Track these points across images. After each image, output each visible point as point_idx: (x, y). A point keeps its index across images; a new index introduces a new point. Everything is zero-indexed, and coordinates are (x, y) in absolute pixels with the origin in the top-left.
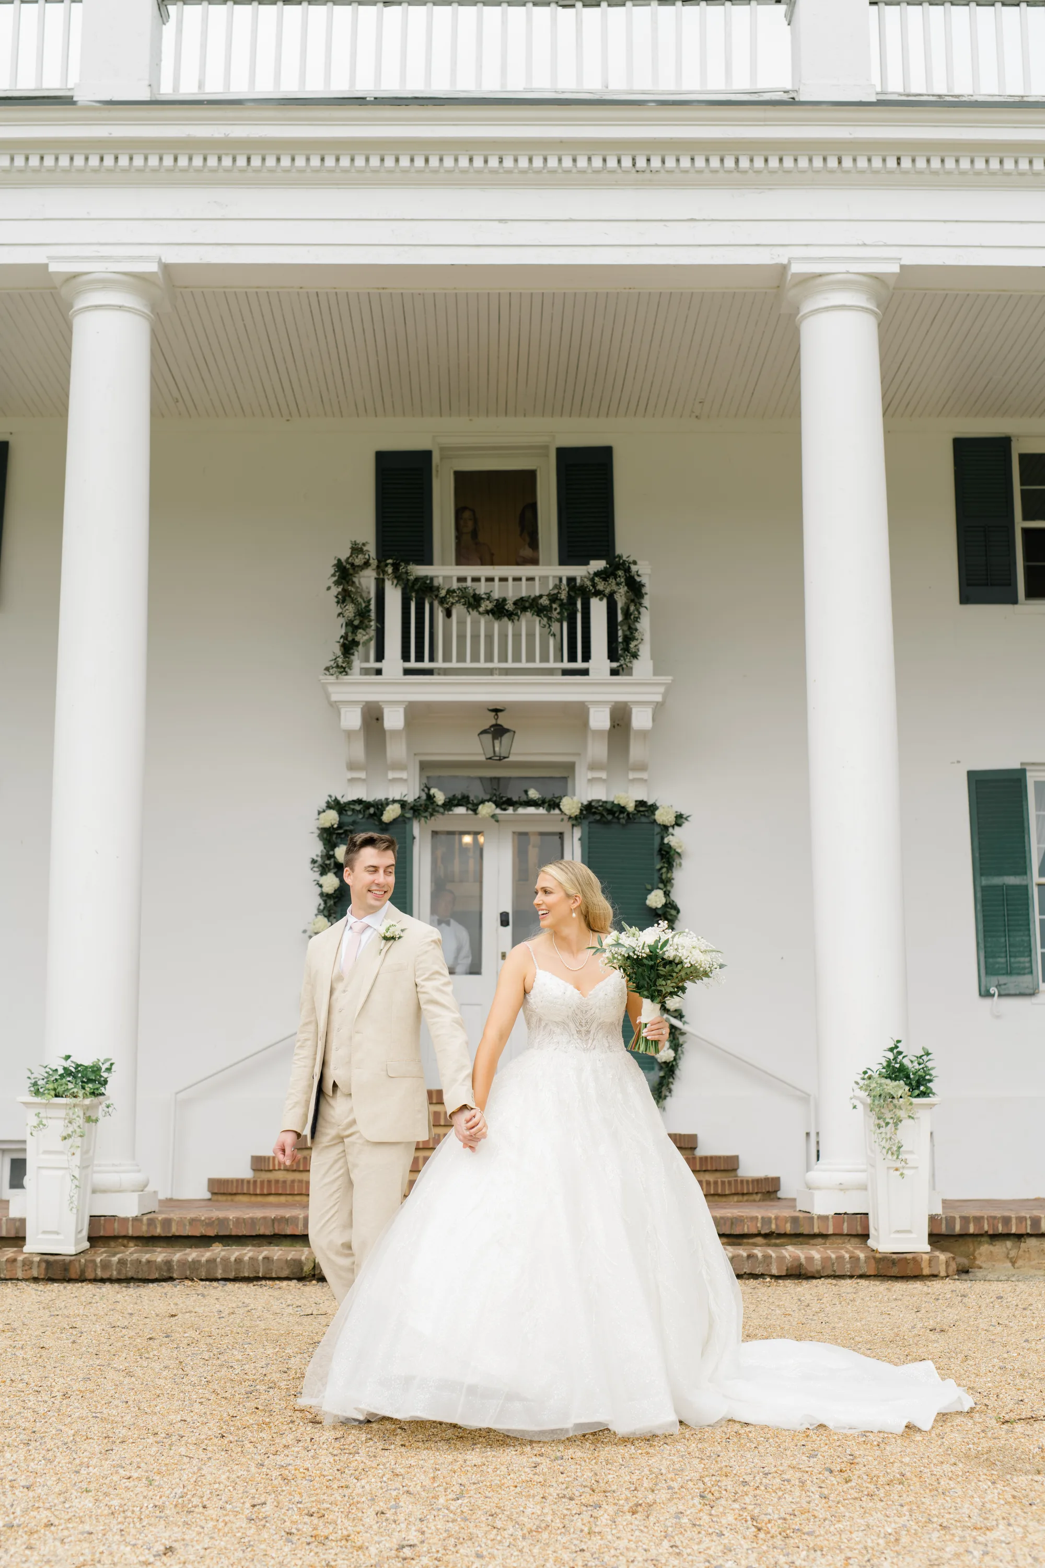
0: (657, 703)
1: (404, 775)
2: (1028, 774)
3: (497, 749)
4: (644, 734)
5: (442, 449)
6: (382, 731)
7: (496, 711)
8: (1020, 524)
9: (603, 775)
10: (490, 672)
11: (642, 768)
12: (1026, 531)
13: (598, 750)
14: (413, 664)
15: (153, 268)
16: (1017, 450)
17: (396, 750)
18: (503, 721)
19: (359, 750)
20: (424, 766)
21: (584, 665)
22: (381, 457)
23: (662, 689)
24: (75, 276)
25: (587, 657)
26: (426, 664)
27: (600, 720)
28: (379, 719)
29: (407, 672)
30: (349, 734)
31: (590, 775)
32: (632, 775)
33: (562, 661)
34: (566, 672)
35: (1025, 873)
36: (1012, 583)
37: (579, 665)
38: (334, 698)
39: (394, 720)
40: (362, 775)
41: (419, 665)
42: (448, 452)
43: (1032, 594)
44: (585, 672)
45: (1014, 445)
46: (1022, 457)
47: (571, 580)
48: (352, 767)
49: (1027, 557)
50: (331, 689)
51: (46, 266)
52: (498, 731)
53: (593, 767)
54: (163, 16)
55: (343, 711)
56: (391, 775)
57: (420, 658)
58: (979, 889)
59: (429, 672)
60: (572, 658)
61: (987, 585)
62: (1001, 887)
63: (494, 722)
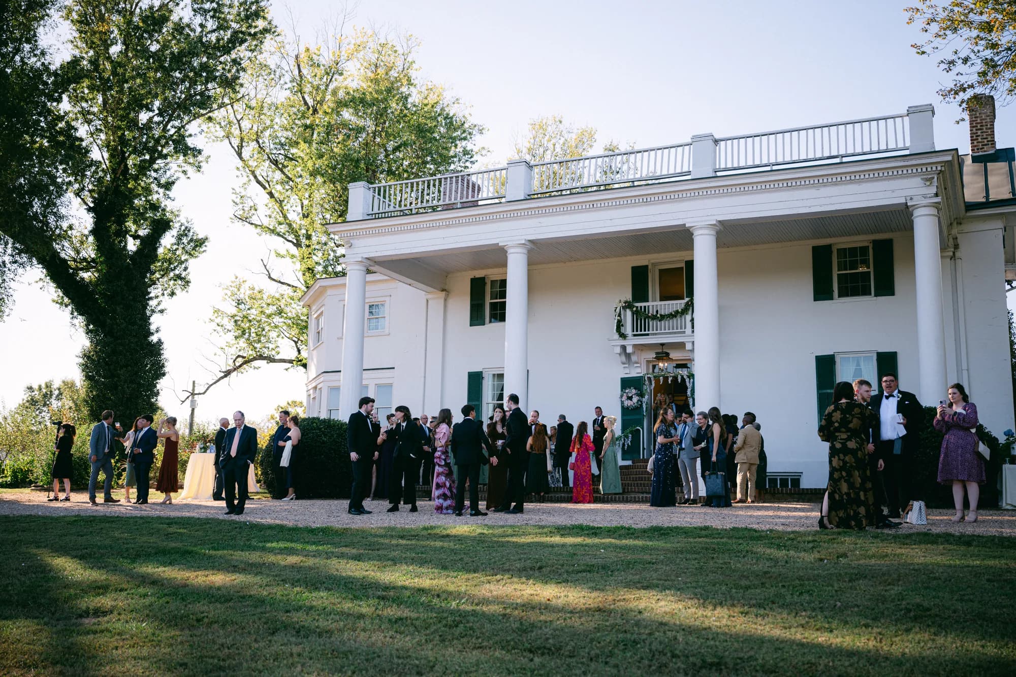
1: (639, 365)
2: (836, 356)
5: (651, 264)
8: (836, 273)
12: (838, 275)
14: (635, 333)
15: (526, 241)
17: (634, 358)
19: (623, 358)
20: (647, 362)
21: (685, 330)
22: (633, 268)
24: (506, 245)
25: (685, 328)
26: (639, 333)
27: (689, 347)
28: (626, 350)
29: (632, 336)
30: (618, 354)
33: (678, 329)
34: (679, 333)
36: (832, 293)
37: (683, 330)
38: (612, 345)
39: (629, 350)
40: (627, 366)
41: (637, 333)
42: (654, 265)
43: (840, 296)
44: (685, 333)
45: (834, 247)
46: (838, 250)
48: (624, 364)
49: (839, 283)
50: (611, 342)
51: (499, 244)
55: (615, 348)
56: (636, 365)
57: (637, 331)
58: (819, 394)
59: (640, 335)
60: (681, 329)
61: (822, 294)
62: (825, 393)
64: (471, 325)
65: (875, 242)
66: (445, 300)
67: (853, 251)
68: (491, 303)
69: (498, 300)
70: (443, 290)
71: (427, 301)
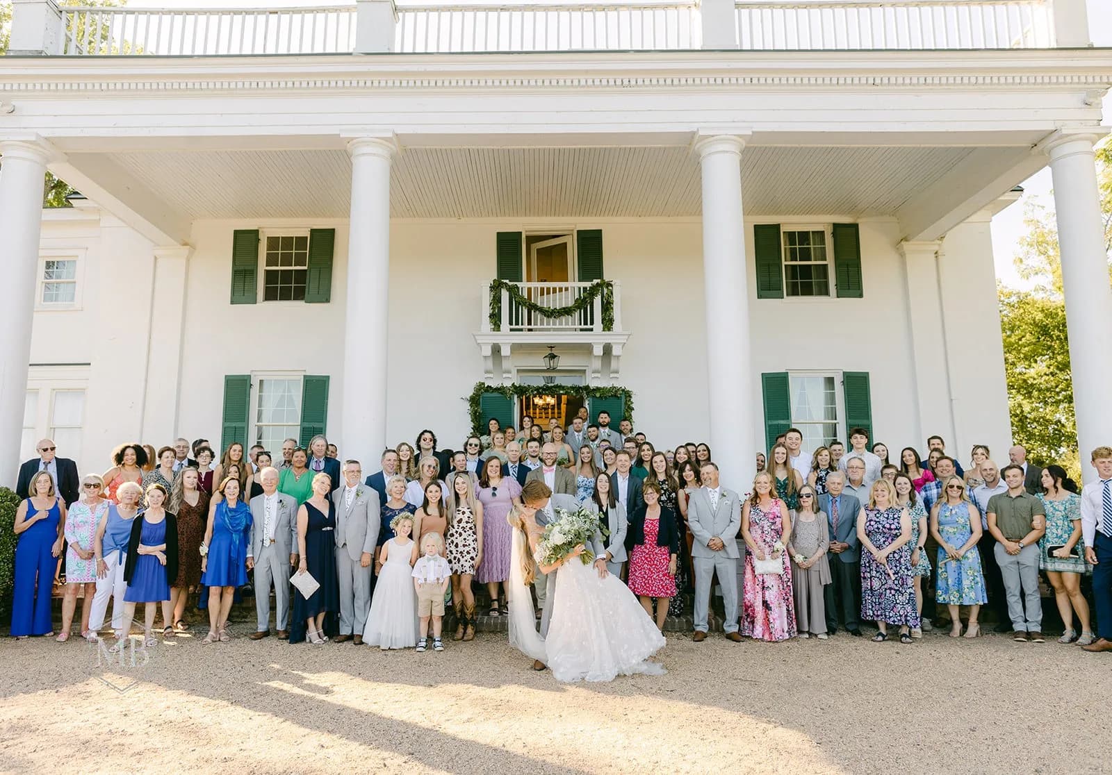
0: (625, 343)
1: (509, 375)
2: (789, 374)
3: (552, 364)
4: (618, 357)
5: (526, 231)
6: (501, 357)
7: (552, 347)
8: (784, 263)
9: (599, 375)
10: (548, 330)
11: (617, 372)
12: (786, 266)
13: (597, 364)
14: (514, 327)
15: (390, 135)
16: (783, 229)
17: (506, 364)
18: (555, 352)
19: (490, 364)
20: (518, 371)
21: (591, 327)
22: (499, 234)
23: (627, 337)
24: (353, 139)
25: (592, 323)
26: (520, 327)
27: (598, 351)
28: (499, 351)
29: (511, 330)
30: (485, 357)
31: (593, 375)
32: (612, 375)
33: (581, 324)
34: (582, 330)
35: (788, 419)
36: (780, 289)
37: (589, 326)
38: (478, 342)
39: (506, 351)
40: (491, 375)
41: (517, 327)
43: (789, 293)
44: (592, 330)
45: (781, 228)
46: (784, 232)
47: (585, 289)
48: (487, 372)
49: (788, 277)
50: (477, 337)
51: (339, 135)
52: (553, 357)
53: (594, 372)
54: (396, 19)
55: (483, 347)
56: (505, 375)
57: (517, 324)
58: (767, 426)
59: (521, 330)
60: (586, 323)
61: (770, 290)
63: (550, 352)
64: (232, 303)
65: (836, 226)
66: (188, 260)
67: (804, 236)
68: (267, 272)
69: (279, 268)
70: (186, 244)
71: (156, 258)
